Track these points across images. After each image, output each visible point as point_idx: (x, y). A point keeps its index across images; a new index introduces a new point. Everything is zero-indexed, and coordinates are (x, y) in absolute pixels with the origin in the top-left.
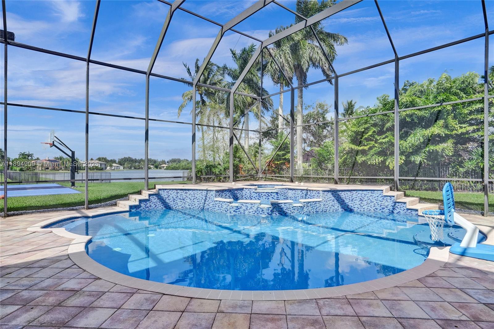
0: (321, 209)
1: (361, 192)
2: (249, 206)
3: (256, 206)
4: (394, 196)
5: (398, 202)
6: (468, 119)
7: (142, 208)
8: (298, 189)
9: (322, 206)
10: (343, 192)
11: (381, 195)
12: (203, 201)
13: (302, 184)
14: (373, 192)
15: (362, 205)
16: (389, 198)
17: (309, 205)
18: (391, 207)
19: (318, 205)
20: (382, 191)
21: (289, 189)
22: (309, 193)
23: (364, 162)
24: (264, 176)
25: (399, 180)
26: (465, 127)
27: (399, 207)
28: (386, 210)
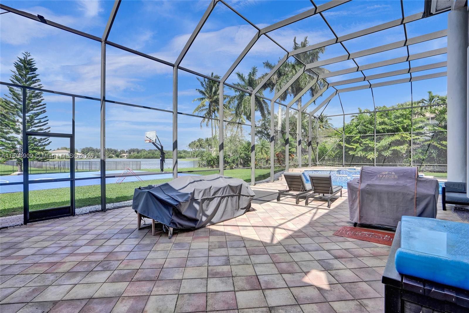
23: (354, 155)
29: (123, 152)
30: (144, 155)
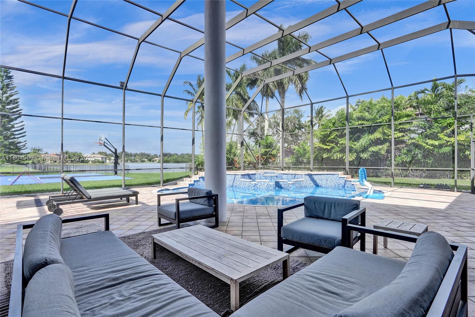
0: (304, 185)
1: (326, 175)
2: (263, 183)
3: (267, 183)
4: (345, 178)
5: (347, 181)
6: (398, 128)
7: (195, 186)
8: (290, 174)
9: (304, 183)
10: (316, 176)
11: (338, 177)
12: (233, 181)
13: (291, 171)
14: (333, 175)
15: (327, 183)
16: (342, 178)
17: (297, 183)
18: (344, 184)
19: (302, 183)
20: (339, 174)
21: (284, 174)
22: (296, 176)
23: (328, 158)
24: (262, 166)
25: (349, 168)
26: (396, 134)
27: (348, 183)
28: (341, 186)
29: (156, 156)
30: (173, 160)
